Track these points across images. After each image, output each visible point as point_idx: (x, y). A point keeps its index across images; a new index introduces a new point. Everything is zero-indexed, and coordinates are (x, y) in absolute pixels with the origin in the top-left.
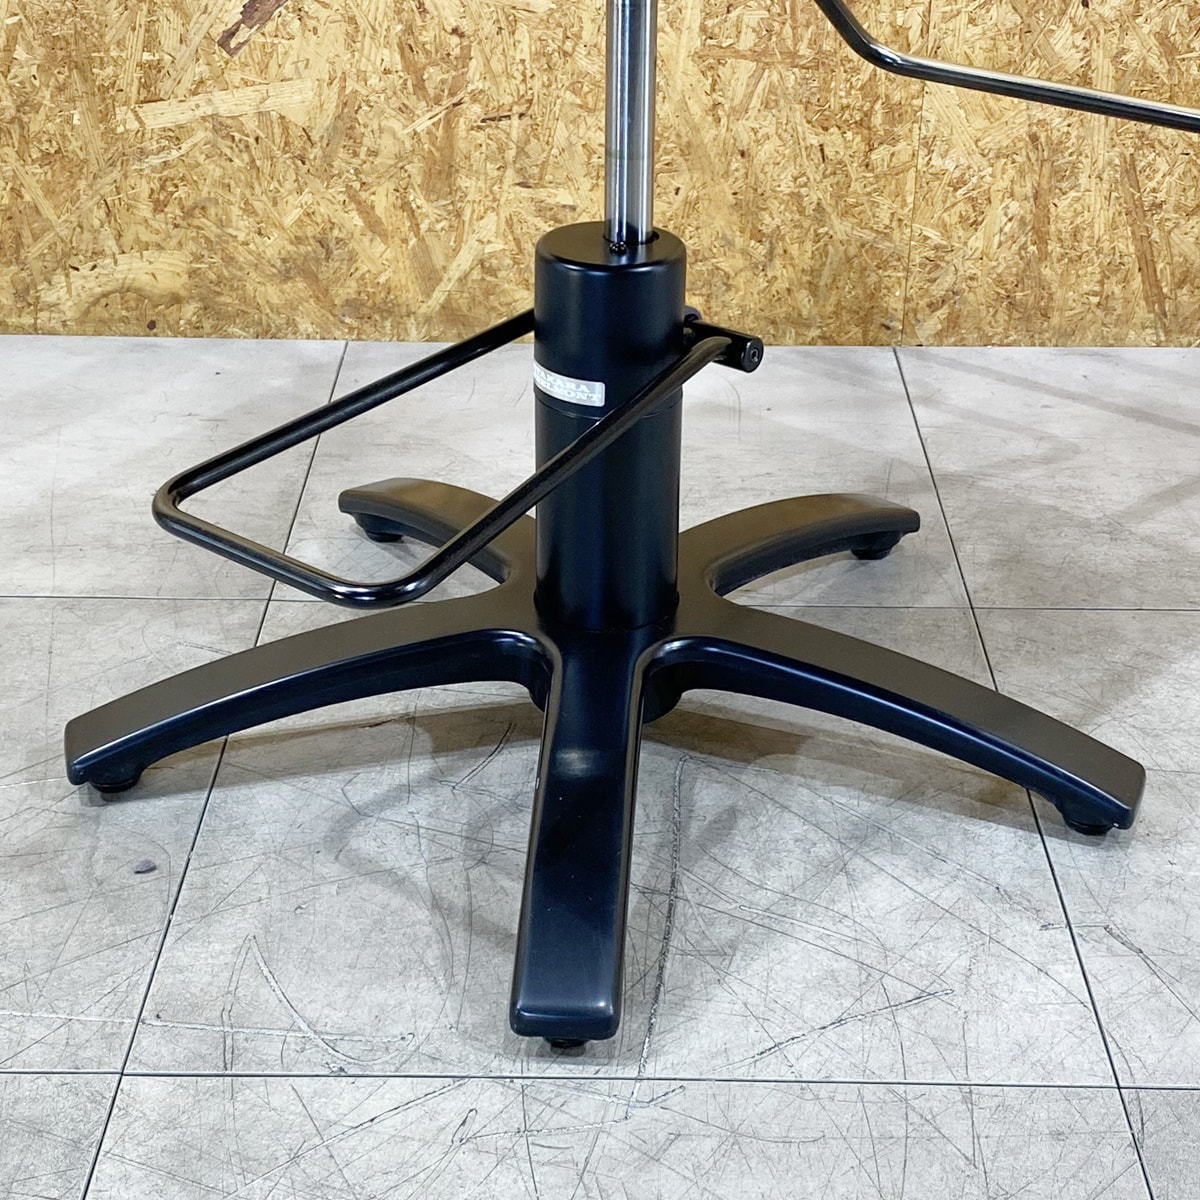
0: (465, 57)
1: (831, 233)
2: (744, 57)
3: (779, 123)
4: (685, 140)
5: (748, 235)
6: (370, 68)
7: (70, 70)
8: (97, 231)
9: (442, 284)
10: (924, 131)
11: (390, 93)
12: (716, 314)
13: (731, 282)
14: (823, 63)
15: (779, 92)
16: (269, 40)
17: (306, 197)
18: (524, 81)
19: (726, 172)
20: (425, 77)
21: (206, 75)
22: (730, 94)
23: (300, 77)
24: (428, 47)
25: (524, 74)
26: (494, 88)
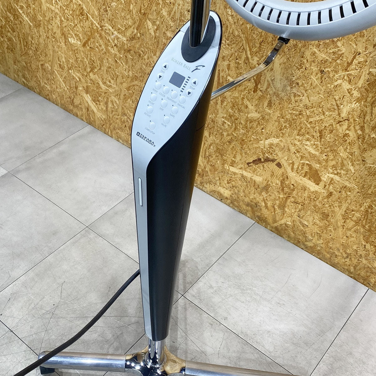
0: (293, 190)
1: (362, 261)
2: (353, 221)
3: (357, 236)
4: (335, 228)
5: (343, 250)
7: (219, 154)
9: (277, 223)
11: (276, 188)
12: (332, 260)
13: (337, 256)
14: (370, 231)
15: (359, 231)
16: (256, 168)
18: (304, 200)
19: (342, 238)
20: (284, 189)
21: (243, 167)
22: (348, 225)
23: (260, 176)
24: (286, 184)
26: (297, 198)
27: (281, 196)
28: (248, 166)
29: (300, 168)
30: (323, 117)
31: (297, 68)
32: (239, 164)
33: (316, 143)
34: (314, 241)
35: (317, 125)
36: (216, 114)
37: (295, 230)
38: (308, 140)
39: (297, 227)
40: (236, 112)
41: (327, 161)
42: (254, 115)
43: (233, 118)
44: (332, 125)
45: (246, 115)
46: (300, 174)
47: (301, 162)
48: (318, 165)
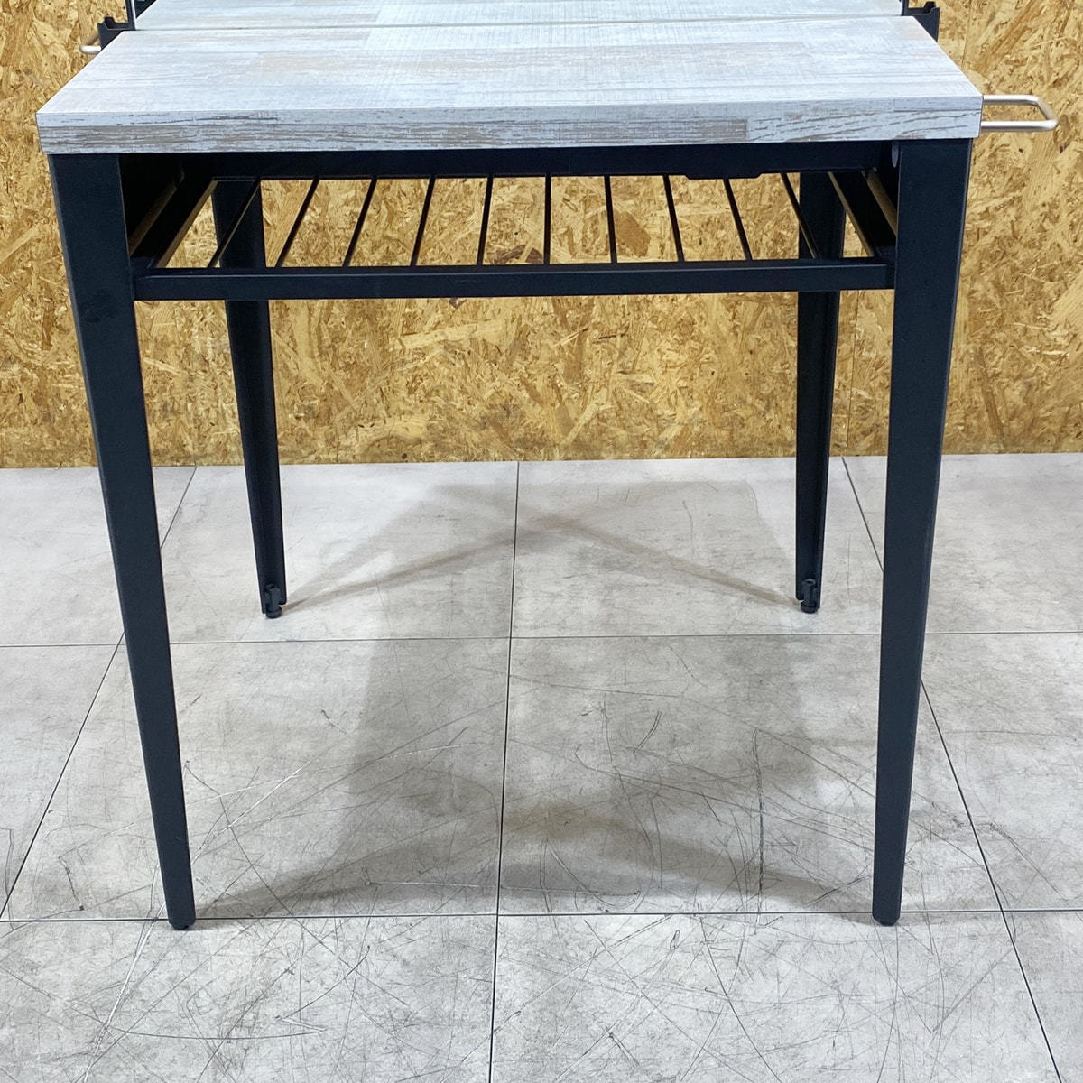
3: (772, 335)
4: (718, 345)
5: (754, 395)
6: (536, 312)
7: (364, 319)
8: (376, 406)
9: (575, 428)
10: (857, 337)
11: (546, 325)
12: (736, 440)
13: (745, 422)
15: (772, 318)
17: (497, 383)
18: (624, 316)
19: (742, 362)
20: (567, 316)
21: (441, 319)
22: (743, 320)
23: (495, 318)
25: (624, 313)
26: (606, 321)
27: (565, 341)
28: (456, 307)
29: (590, 235)
32: (429, 316)
34: (679, 418)
37: (624, 419)
39: (629, 405)
46: (593, 252)
47: (588, 215)
48: (631, 202)
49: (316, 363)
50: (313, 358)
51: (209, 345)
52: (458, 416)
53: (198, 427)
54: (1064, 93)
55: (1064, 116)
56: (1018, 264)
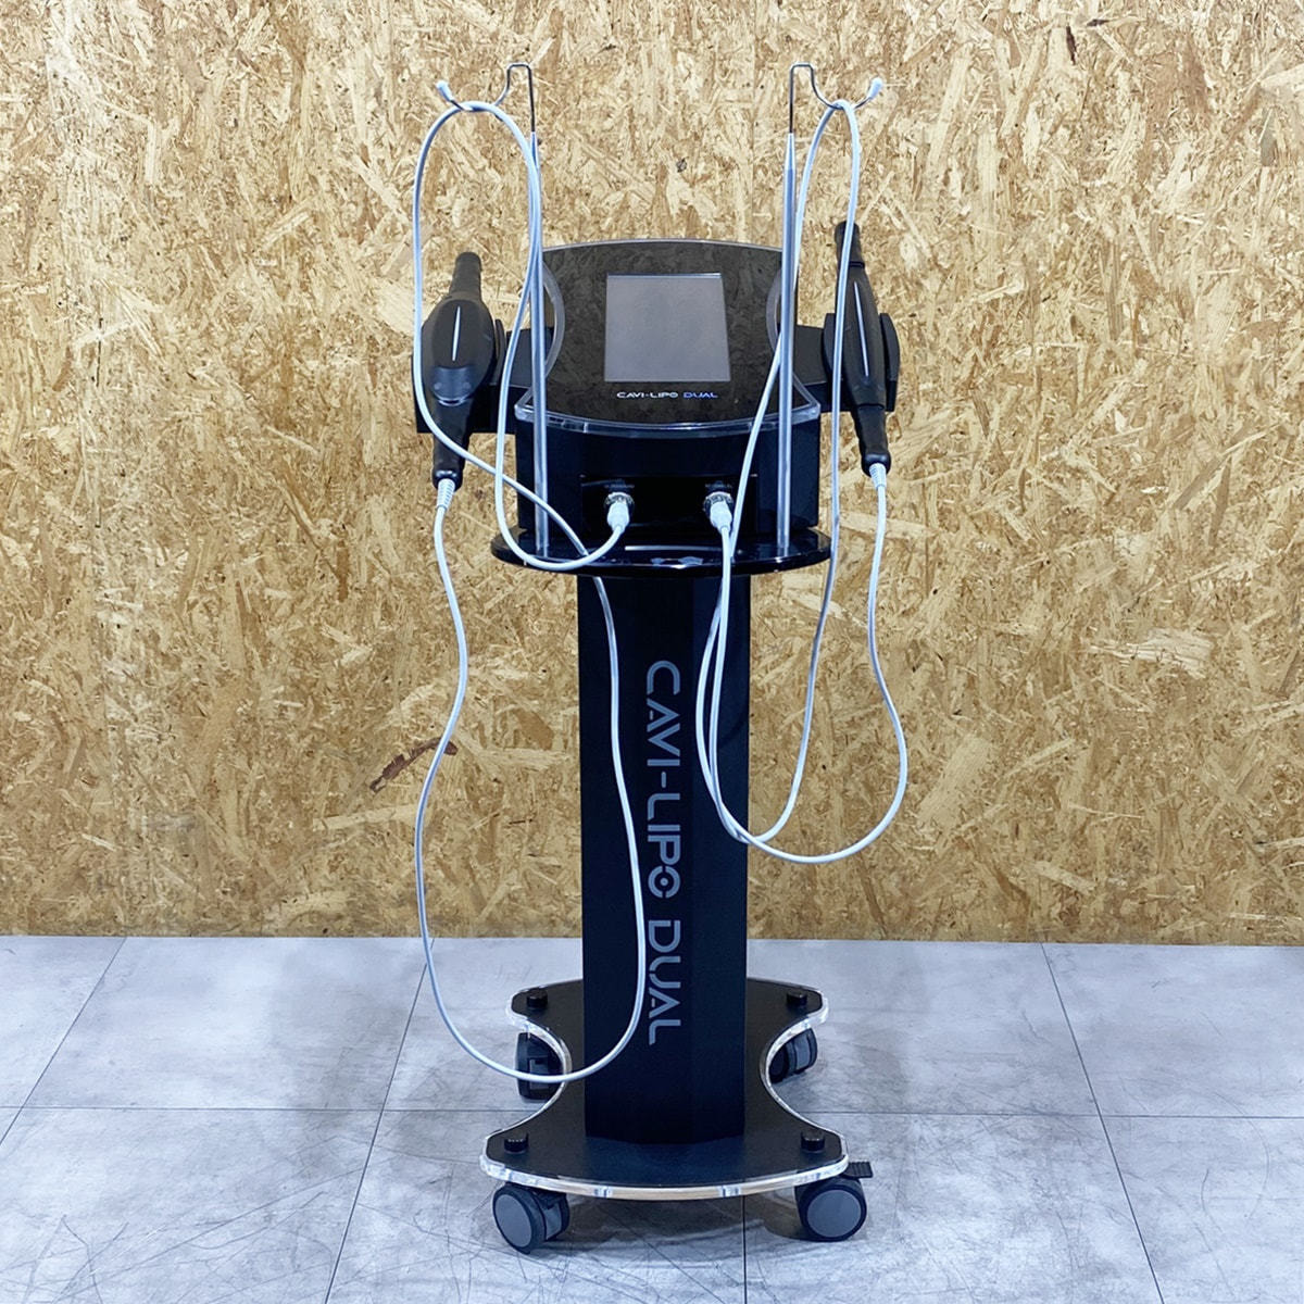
0: (501, 793)
6: (450, 798)
7: (289, 801)
8: (299, 882)
9: (488, 907)
11: (460, 810)
16: (396, 785)
18: (532, 804)
20: (480, 802)
21: (363, 803)
24: (481, 787)
25: (532, 801)
27: (478, 825)
28: (376, 792)
29: (500, 730)
30: (511, 588)
31: (425, 506)
32: (350, 801)
33: (515, 653)
35: (504, 611)
36: (255, 698)
38: (496, 654)
39: (538, 886)
40: (308, 665)
41: (549, 683)
42: (355, 654)
43: (303, 687)
44: (535, 597)
45: (336, 662)
46: (503, 744)
47: (498, 713)
48: (536, 702)
49: (243, 842)
50: (240, 835)
51: (144, 823)
52: (378, 894)
53: (130, 900)
54: (911, 623)
55: (914, 641)
56: (885, 768)
